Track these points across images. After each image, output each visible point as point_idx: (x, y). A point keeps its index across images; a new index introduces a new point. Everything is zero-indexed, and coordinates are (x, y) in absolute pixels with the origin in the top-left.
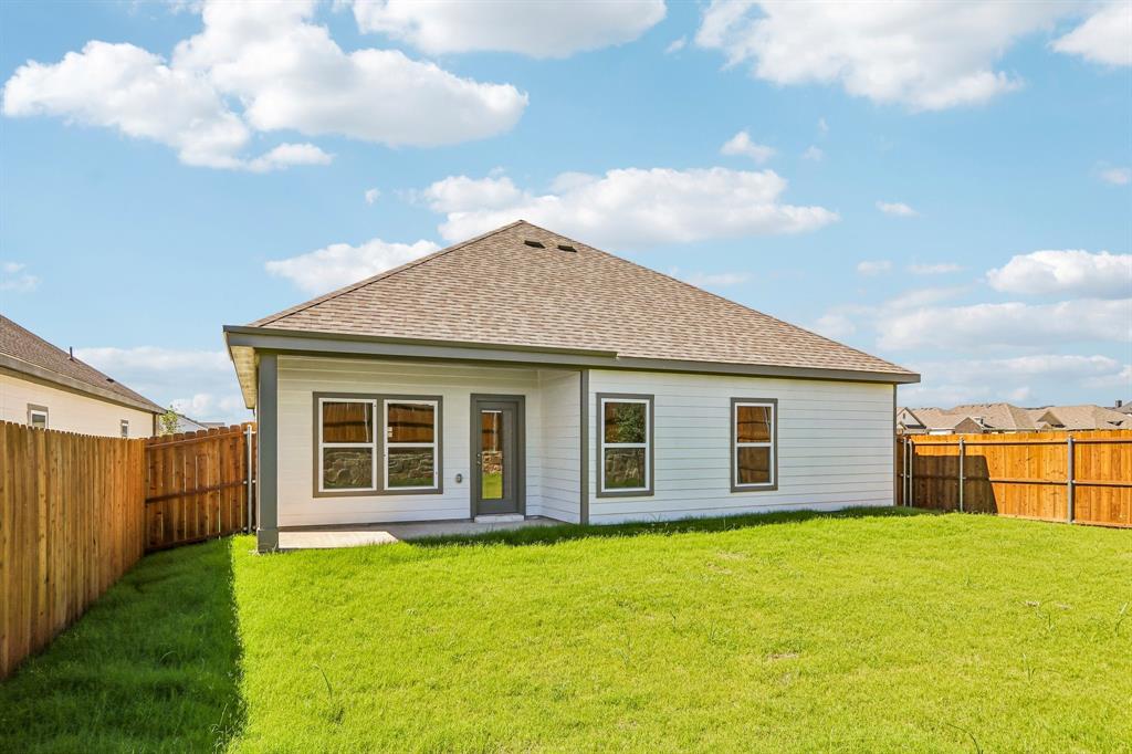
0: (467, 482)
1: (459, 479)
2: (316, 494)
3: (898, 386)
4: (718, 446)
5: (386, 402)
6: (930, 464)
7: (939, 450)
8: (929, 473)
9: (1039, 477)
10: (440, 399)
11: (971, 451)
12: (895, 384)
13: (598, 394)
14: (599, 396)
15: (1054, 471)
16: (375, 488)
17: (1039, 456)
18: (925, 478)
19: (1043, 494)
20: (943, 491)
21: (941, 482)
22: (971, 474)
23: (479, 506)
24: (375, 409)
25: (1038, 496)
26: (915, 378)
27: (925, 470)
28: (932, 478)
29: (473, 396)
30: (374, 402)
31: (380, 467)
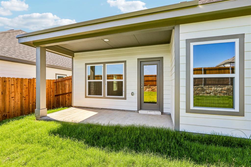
0: (136, 96)
1: (132, 94)
2: (86, 97)
5: (106, 65)
10: (125, 62)
24: (103, 68)
31: (104, 88)
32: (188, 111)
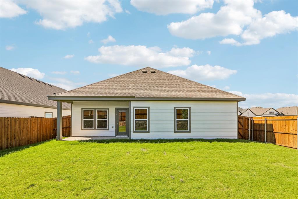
0: (114, 128)
1: (113, 127)
2: (82, 129)
3: (238, 102)
4: (171, 120)
5: (96, 110)
6: (258, 126)
7: (260, 122)
8: (257, 129)
9: (289, 131)
10: (108, 109)
11: (269, 122)
12: (238, 101)
13: (133, 107)
14: (134, 107)
15: (294, 130)
16: (94, 129)
17: (289, 124)
18: (256, 130)
19: (290, 137)
20: (261, 135)
21: (260, 132)
22: (269, 130)
23: (117, 133)
24: (94, 112)
25: (289, 138)
26: (244, 99)
27: (256, 128)
28: (258, 131)
29: (116, 108)
30: (94, 110)
31: (95, 124)
32: (134, 132)
